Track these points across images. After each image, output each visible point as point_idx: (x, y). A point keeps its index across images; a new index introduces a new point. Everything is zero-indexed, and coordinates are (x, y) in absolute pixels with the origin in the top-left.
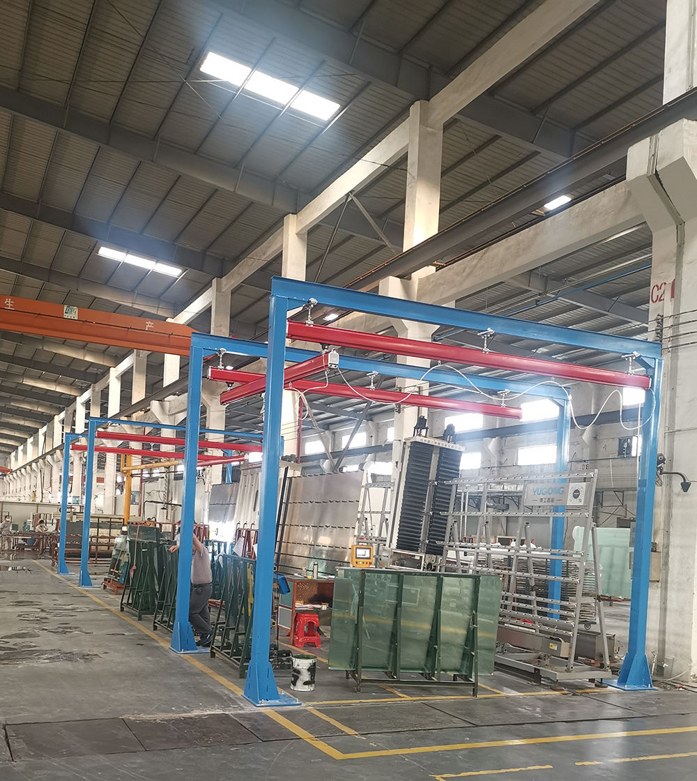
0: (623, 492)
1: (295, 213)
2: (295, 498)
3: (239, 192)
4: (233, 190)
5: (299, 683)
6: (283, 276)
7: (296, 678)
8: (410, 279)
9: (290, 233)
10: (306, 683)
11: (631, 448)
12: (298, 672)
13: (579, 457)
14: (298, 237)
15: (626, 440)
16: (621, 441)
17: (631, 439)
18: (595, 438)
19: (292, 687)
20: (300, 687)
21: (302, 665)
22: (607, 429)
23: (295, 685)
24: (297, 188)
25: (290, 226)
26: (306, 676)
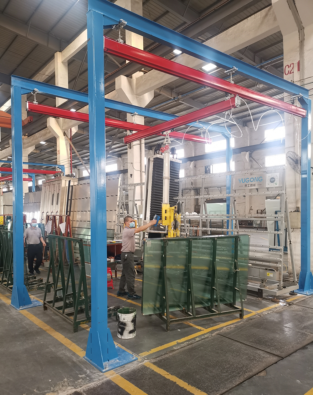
0: (221, 187)
1: (60, 51)
2: (75, 196)
3: (29, 37)
4: (25, 36)
5: (126, 333)
6: (56, 85)
7: (123, 329)
8: (131, 78)
9: (58, 61)
10: (131, 332)
11: (210, 170)
12: (124, 324)
13: (189, 175)
14: (63, 64)
15: (208, 167)
16: (206, 168)
17: (210, 166)
18: (195, 166)
19: (119, 336)
20: (127, 336)
21: (127, 318)
22: (199, 162)
23: (122, 334)
24: (60, 39)
25: (58, 58)
26: (130, 327)
